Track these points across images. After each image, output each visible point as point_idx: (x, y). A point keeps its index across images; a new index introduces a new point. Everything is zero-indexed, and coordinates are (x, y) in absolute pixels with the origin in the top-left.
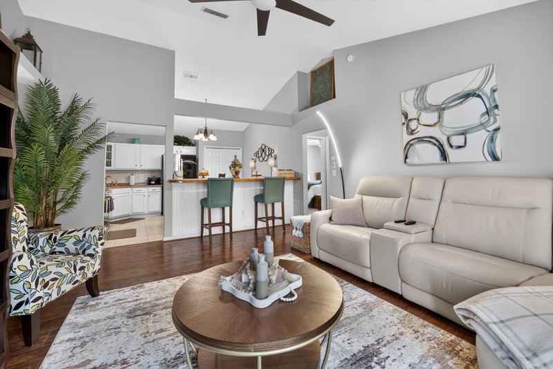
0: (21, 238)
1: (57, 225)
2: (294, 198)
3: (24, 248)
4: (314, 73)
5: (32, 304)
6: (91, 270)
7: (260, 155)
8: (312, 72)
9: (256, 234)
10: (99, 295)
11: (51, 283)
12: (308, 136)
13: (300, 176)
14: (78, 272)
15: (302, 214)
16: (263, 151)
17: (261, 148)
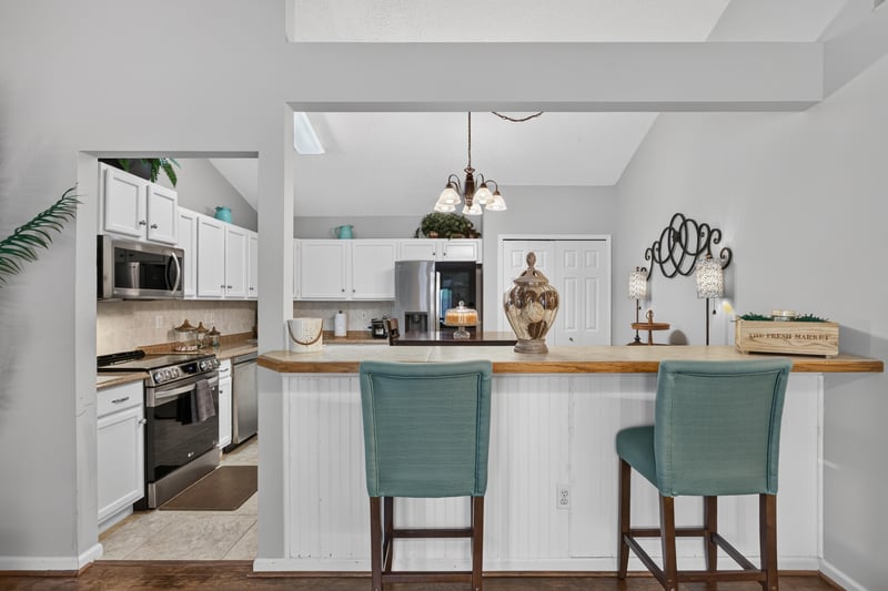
7: (665, 253)
16: (677, 237)
17: (670, 228)
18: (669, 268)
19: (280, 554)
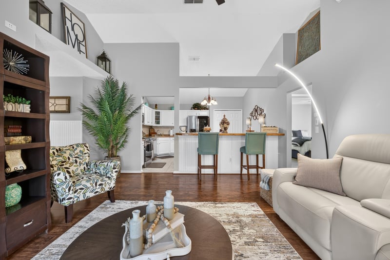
0: (83, 163)
1: (118, 156)
2: (279, 152)
3: (84, 168)
4: (301, 32)
5: (67, 201)
6: (108, 186)
7: (254, 114)
8: (299, 31)
9: (241, 179)
10: (115, 202)
11: (79, 190)
12: (293, 95)
13: (284, 133)
14: (98, 187)
15: (285, 166)
16: (256, 111)
17: (255, 108)
18: (255, 118)
19: (178, 170)
